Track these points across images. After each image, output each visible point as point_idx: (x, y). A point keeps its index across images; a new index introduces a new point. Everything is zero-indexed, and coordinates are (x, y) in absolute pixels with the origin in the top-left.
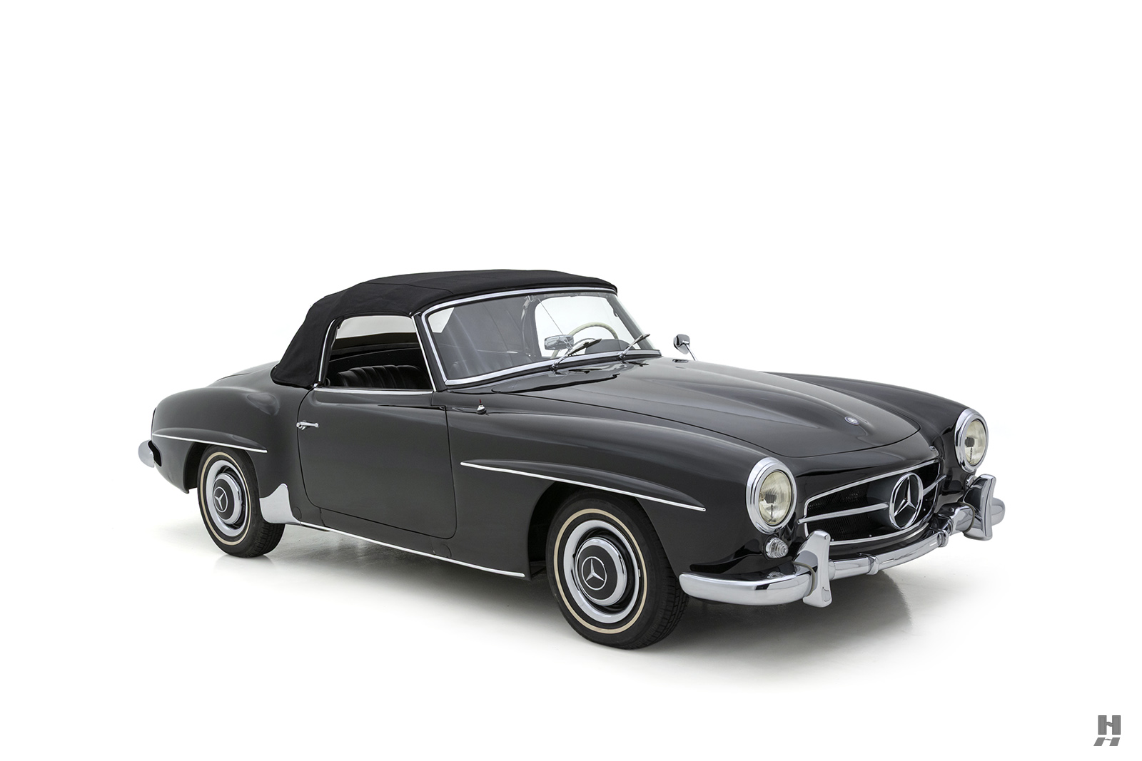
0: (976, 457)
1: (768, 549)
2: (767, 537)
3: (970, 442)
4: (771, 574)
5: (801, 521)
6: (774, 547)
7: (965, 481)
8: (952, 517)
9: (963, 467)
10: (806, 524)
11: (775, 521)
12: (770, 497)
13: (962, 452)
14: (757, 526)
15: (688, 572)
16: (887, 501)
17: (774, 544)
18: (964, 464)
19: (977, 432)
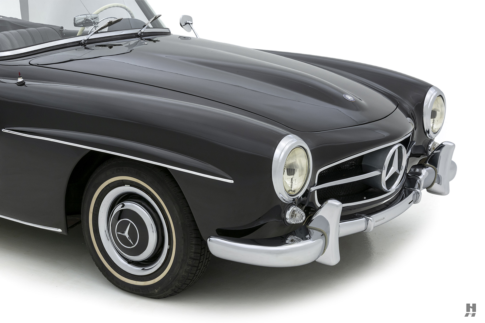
0: (436, 127)
1: (288, 216)
2: (288, 206)
3: (434, 114)
4: (289, 239)
5: (313, 189)
6: (293, 215)
7: (428, 146)
8: (420, 177)
9: (427, 135)
10: (316, 191)
11: (294, 191)
12: (291, 171)
13: (428, 122)
14: (280, 196)
15: (216, 236)
16: (381, 168)
17: (294, 211)
18: (428, 132)
19: (439, 105)
